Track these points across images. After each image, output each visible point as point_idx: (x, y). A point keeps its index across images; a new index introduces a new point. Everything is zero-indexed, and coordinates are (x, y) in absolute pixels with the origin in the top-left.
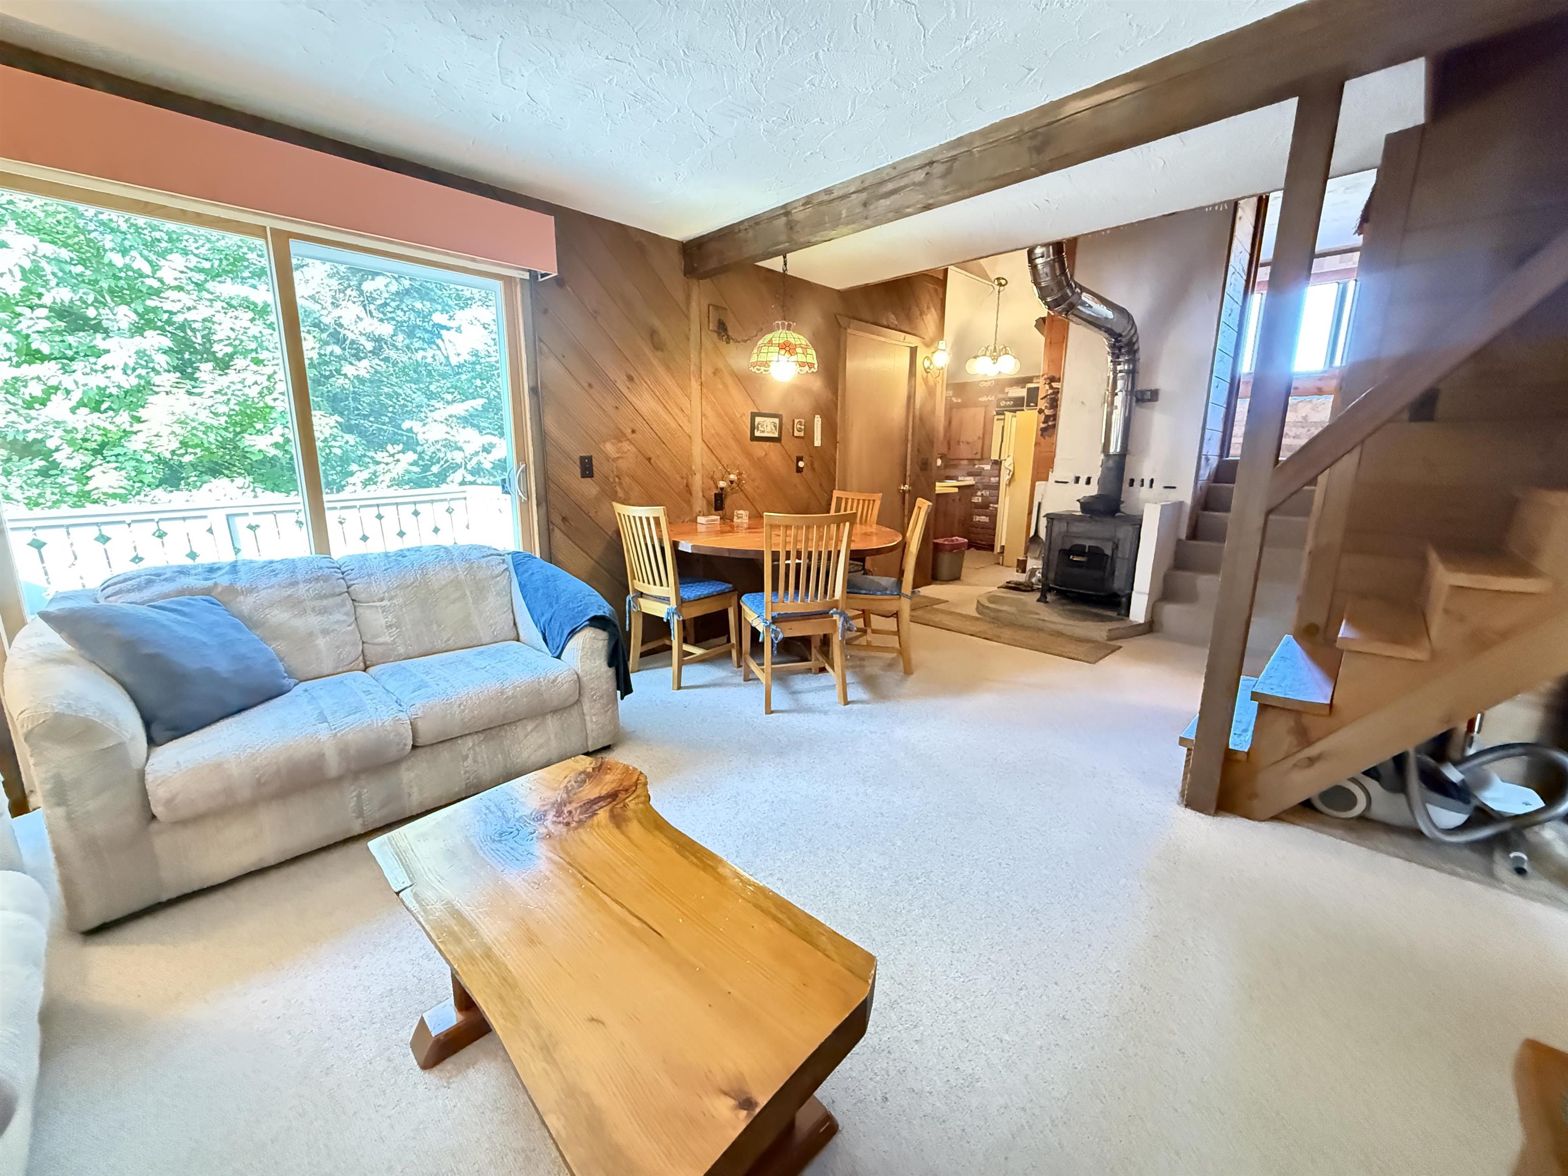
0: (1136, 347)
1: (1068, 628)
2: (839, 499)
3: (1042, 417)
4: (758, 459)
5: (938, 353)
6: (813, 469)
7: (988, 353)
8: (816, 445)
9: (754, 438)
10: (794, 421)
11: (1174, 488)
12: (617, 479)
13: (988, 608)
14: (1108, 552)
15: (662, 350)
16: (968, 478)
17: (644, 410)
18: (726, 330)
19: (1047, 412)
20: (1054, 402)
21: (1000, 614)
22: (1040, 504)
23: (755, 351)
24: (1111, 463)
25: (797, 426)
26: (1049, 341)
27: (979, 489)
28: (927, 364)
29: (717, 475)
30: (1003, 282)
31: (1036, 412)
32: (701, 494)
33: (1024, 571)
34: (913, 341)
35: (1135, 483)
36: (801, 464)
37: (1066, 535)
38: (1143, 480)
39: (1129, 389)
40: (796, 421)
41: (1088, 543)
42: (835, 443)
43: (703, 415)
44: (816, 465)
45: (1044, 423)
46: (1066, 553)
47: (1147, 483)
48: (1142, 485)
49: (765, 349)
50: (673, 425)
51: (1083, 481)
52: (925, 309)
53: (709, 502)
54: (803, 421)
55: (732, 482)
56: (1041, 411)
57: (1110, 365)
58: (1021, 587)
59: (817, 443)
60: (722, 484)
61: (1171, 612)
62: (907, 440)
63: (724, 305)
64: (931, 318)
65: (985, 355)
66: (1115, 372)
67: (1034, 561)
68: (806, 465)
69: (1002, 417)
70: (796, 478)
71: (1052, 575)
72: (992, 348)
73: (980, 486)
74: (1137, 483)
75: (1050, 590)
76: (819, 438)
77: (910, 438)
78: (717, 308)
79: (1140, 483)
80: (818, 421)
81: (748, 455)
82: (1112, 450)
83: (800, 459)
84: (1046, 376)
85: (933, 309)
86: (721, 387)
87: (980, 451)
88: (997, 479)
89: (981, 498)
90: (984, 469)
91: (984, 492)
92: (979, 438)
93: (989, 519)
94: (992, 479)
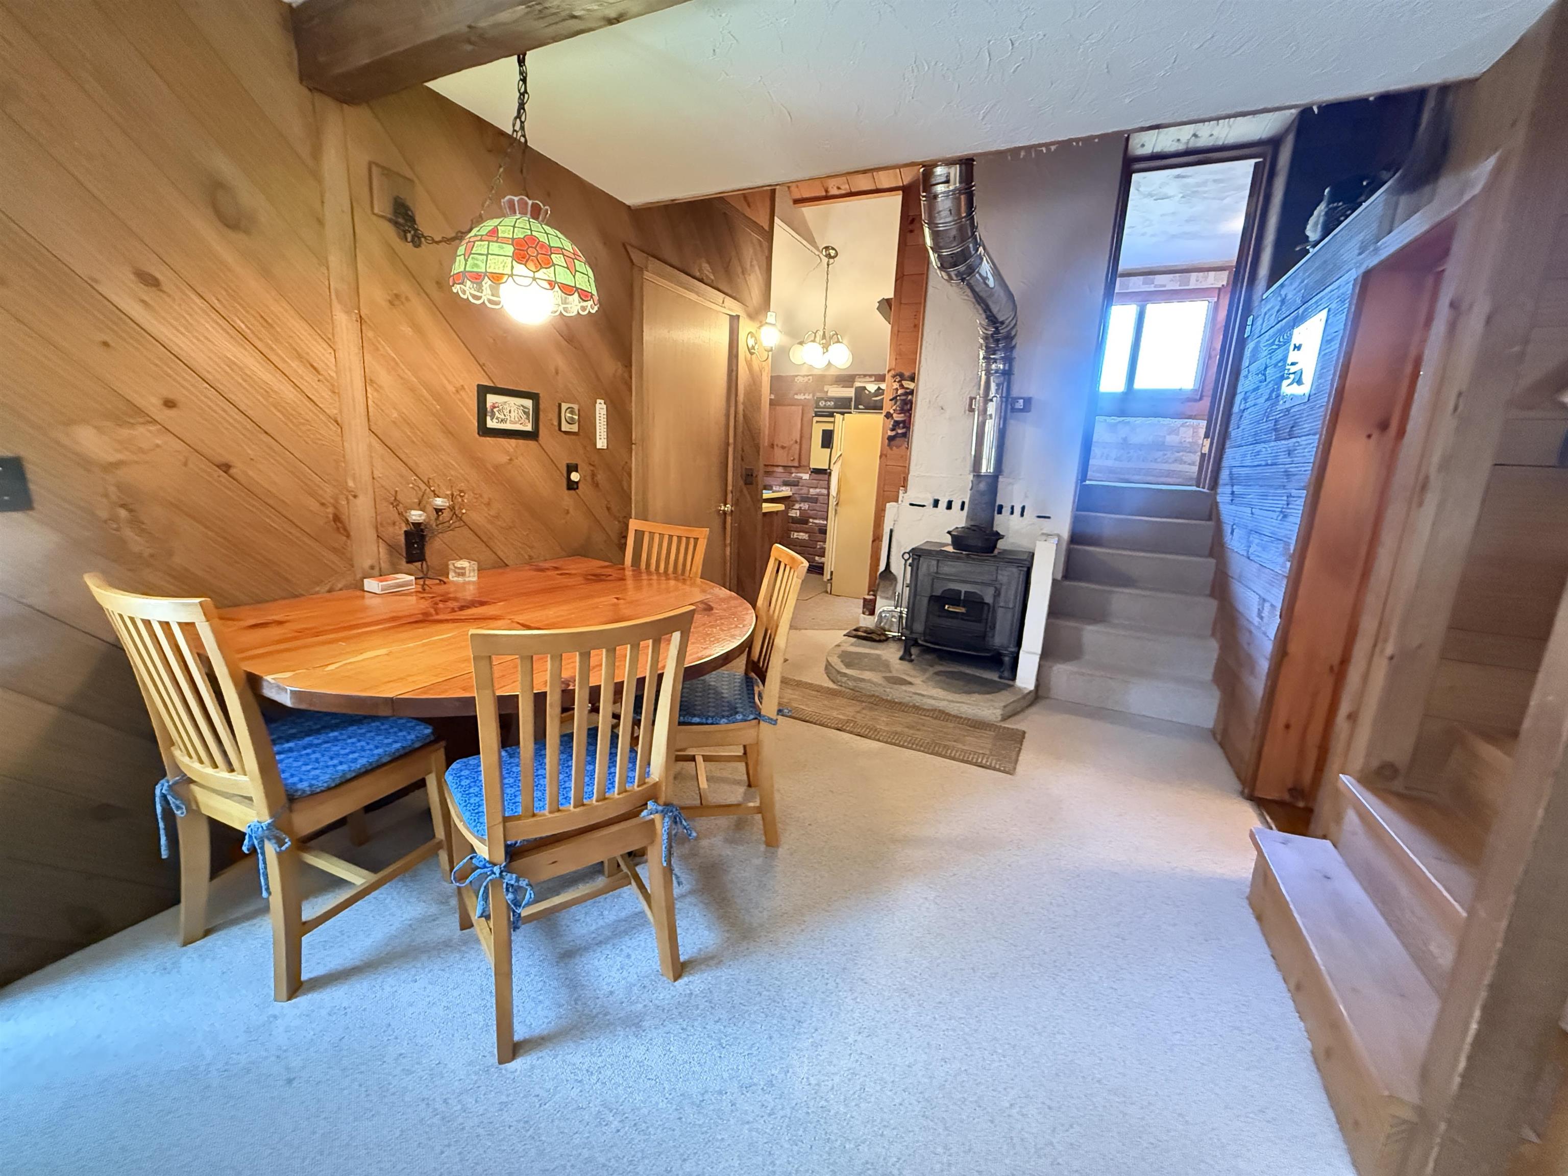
0: (1013, 343)
1: (952, 705)
2: (639, 535)
3: (890, 423)
4: (496, 467)
5: (765, 329)
6: (596, 485)
7: (818, 339)
8: (599, 446)
9: (485, 431)
10: (560, 406)
11: (1049, 518)
12: (123, 513)
13: (845, 675)
14: (988, 599)
15: (247, 232)
16: (784, 488)
17: (199, 358)
18: (411, 220)
19: (898, 417)
20: (906, 404)
21: (862, 685)
22: (891, 531)
23: (461, 250)
24: (982, 486)
25: (566, 415)
26: (896, 328)
27: (797, 501)
28: (751, 342)
29: (408, 496)
30: (832, 253)
31: (882, 416)
32: (371, 535)
33: (872, 613)
34: (733, 307)
35: (1004, 510)
36: (575, 476)
37: (936, 577)
38: (1012, 508)
39: (1004, 395)
40: (564, 406)
41: (964, 588)
42: (629, 443)
43: (368, 381)
44: (601, 477)
45: (892, 430)
46: (939, 601)
47: (1017, 510)
48: (1012, 513)
49: (480, 247)
50: (288, 393)
51: (943, 504)
52: (748, 266)
53: (392, 548)
54: (576, 407)
55: (438, 511)
56: (888, 416)
57: (982, 363)
58: (874, 636)
59: (601, 443)
60: (416, 516)
61: (1061, 672)
62: (728, 444)
63: (409, 174)
64: (754, 280)
65: (814, 341)
66: (988, 373)
67: (885, 601)
68: (583, 478)
69: (831, 419)
70: (567, 498)
71: (919, 627)
72: (821, 333)
73: (798, 498)
74: (1006, 510)
75: (916, 643)
76: (604, 435)
77: (731, 440)
78: (387, 172)
79: (1009, 510)
80: (601, 408)
81: (477, 462)
82: (984, 470)
83: (572, 468)
84: (892, 373)
85: (757, 268)
86: (407, 330)
87: (797, 457)
88: (818, 490)
89: (798, 512)
90: (801, 478)
91: (802, 505)
92: (796, 442)
93: (809, 536)
94: (811, 490)
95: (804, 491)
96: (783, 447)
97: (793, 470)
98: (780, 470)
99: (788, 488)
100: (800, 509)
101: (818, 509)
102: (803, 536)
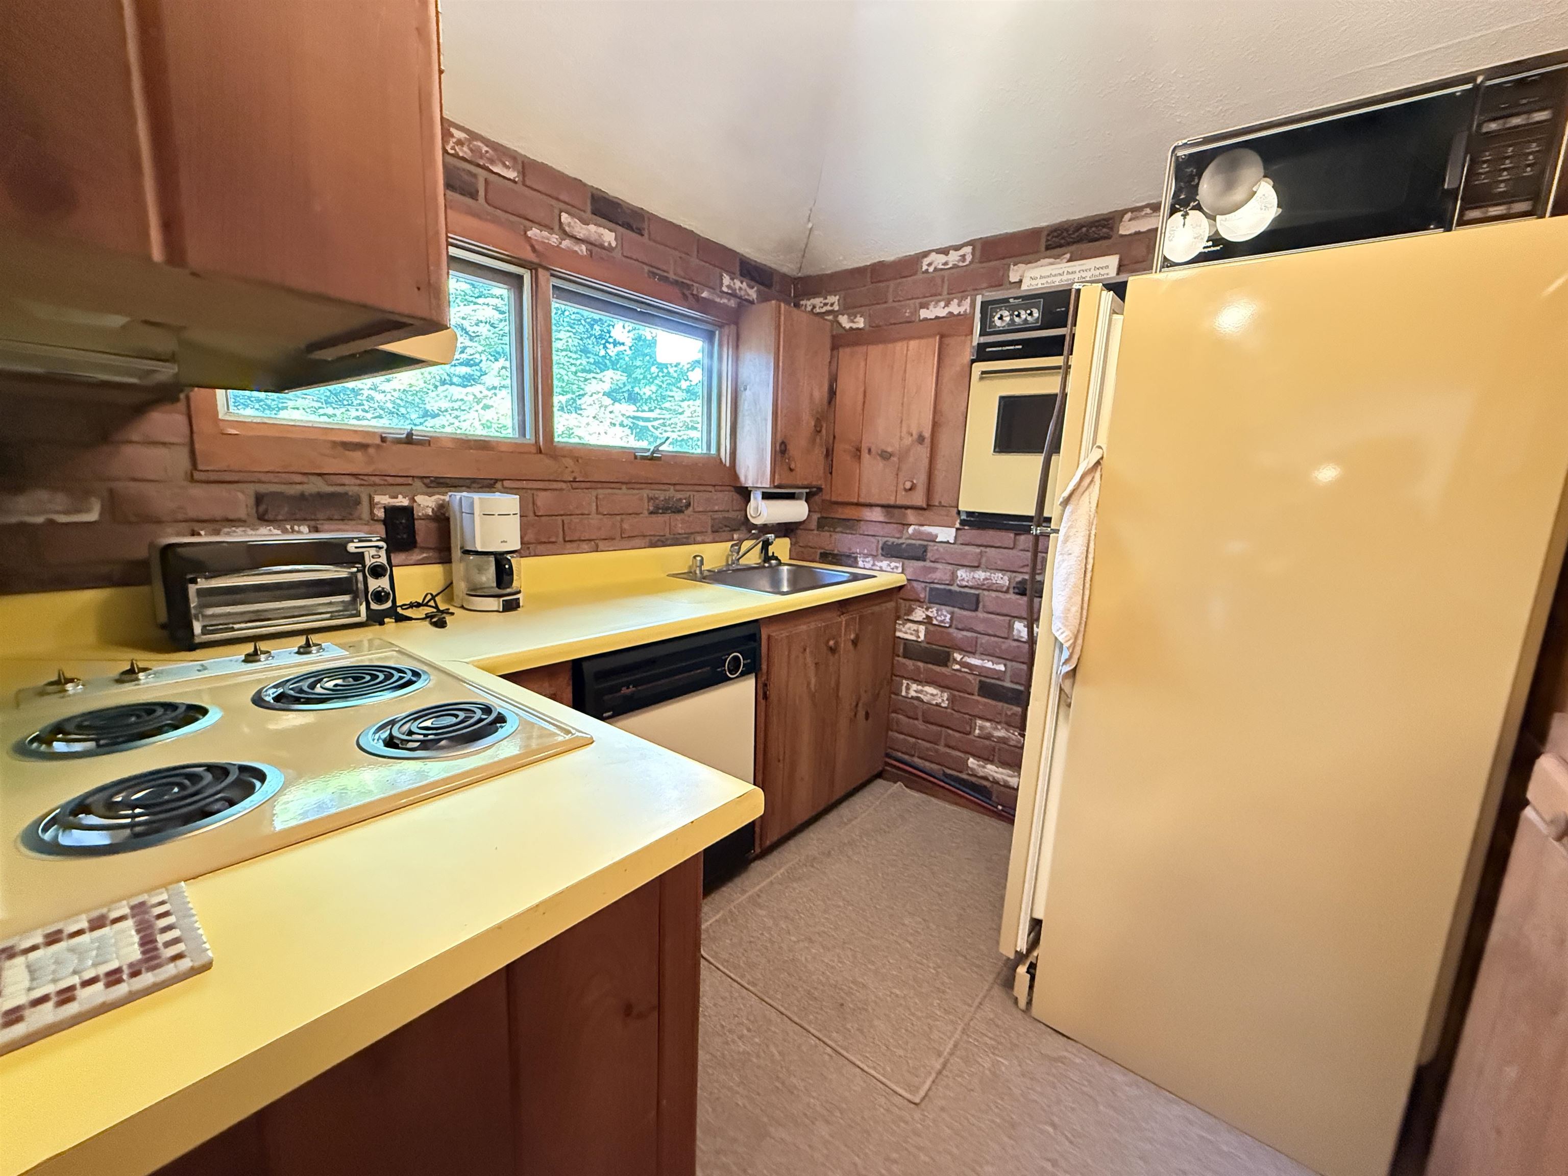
16: (888, 565)
27: (918, 601)
73: (922, 591)
87: (921, 480)
88: (980, 575)
89: (922, 628)
90: (933, 539)
91: (933, 612)
92: (921, 439)
93: (952, 700)
94: (961, 573)
95: (941, 573)
96: (885, 456)
97: (911, 516)
98: (877, 515)
99: (897, 564)
100: (928, 621)
101: (980, 628)
102: (933, 695)
